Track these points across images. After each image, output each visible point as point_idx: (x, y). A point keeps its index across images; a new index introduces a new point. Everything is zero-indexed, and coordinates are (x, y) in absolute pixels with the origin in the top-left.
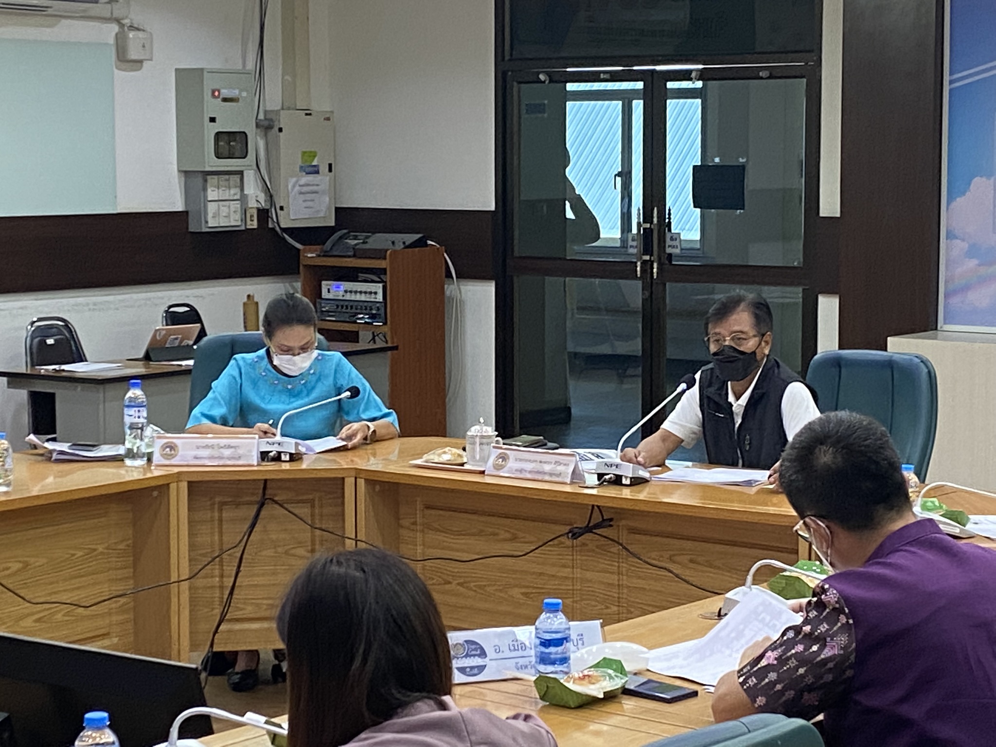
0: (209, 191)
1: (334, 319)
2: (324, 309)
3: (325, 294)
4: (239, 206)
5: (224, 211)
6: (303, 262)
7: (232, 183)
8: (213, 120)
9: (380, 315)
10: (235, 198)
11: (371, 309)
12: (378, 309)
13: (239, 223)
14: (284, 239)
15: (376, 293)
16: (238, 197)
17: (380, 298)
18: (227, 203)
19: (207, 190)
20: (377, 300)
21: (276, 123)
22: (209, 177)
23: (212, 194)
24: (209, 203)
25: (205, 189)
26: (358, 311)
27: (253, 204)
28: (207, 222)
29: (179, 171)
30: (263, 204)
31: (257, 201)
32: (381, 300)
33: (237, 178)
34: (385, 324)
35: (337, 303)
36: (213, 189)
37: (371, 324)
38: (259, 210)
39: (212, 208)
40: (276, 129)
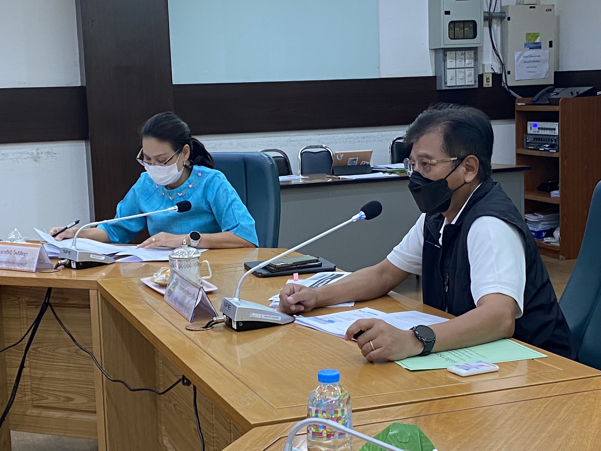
0: (448, 61)
1: (533, 148)
2: (528, 141)
3: (529, 131)
4: (473, 72)
5: (460, 76)
6: (517, 109)
7: (467, 55)
8: (447, 13)
9: (556, 144)
10: (469, 66)
11: (552, 141)
12: (555, 141)
13: (473, 83)
14: (510, 93)
15: (555, 129)
16: (473, 66)
17: (557, 132)
18: (463, 70)
19: (446, 61)
20: (556, 134)
21: (506, 15)
22: (448, 52)
23: (450, 63)
24: (448, 70)
25: (445, 60)
26: (545, 142)
27: (488, 71)
28: (446, 83)
29: (430, 49)
30: (497, 71)
31: (492, 68)
32: (558, 134)
33: (472, 53)
34: (558, 151)
35: (534, 136)
36: (450, 60)
37: (548, 151)
38: (494, 75)
39: (450, 74)
40: (506, 19)
